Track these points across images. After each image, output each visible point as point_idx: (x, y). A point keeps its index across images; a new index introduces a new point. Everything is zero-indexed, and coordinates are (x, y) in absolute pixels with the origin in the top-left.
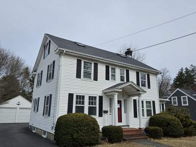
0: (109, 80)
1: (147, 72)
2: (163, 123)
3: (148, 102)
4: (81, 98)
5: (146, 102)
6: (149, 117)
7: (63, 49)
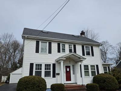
0: (60, 52)
1: (90, 45)
2: (100, 81)
3: (92, 66)
4: (39, 66)
5: (91, 66)
6: (93, 77)
7: (25, 35)
